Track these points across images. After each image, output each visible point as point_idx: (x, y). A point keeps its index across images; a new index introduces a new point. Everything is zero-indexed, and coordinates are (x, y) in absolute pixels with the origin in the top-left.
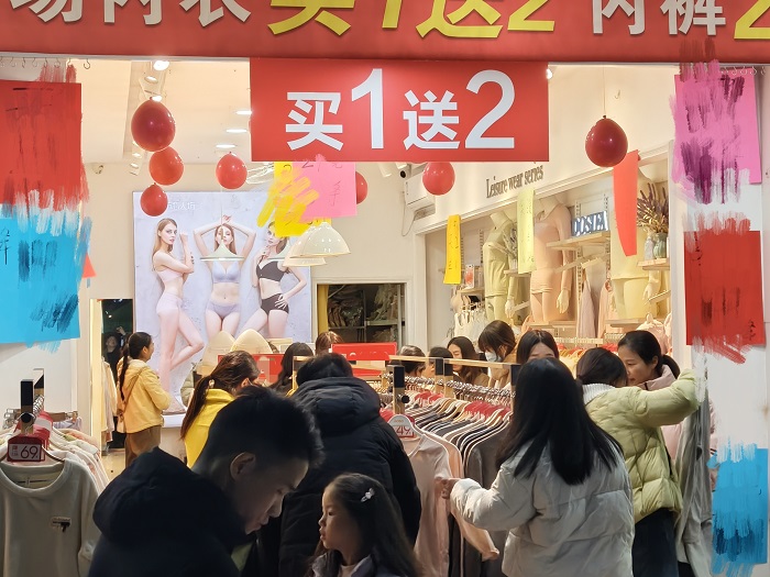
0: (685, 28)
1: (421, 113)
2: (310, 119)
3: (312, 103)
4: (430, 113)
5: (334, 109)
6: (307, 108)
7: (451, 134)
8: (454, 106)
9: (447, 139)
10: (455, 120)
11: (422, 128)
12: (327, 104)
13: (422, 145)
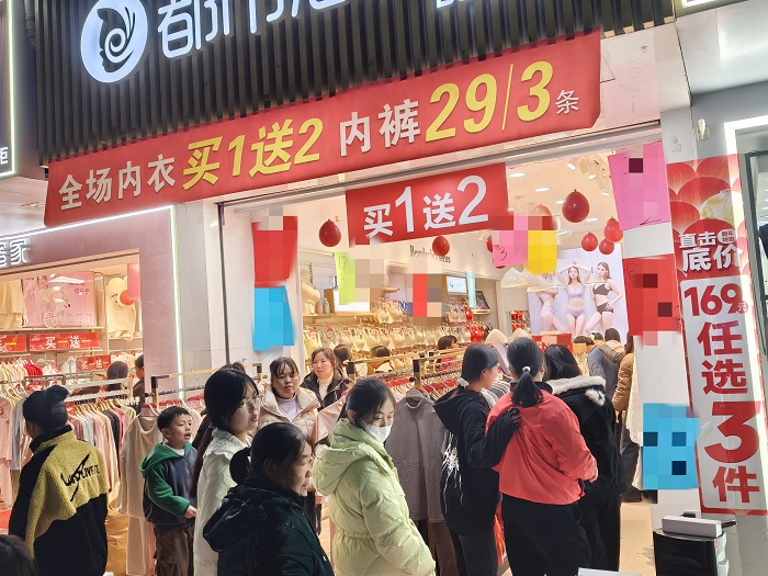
0: (395, 142)
1: (433, 208)
2: (376, 221)
3: (376, 212)
4: (438, 207)
5: (387, 213)
6: (374, 215)
7: (450, 217)
8: (451, 201)
9: (448, 221)
10: (452, 209)
11: (434, 217)
12: (384, 211)
13: (435, 226)
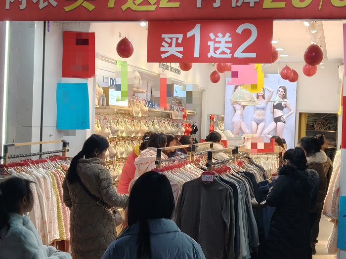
0: (239, 4)
1: (216, 42)
2: (170, 45)
3: (171, 39)
4: (220, 42)
5: (180, 41)
6: (169, 41)
7: (228, 51)
8: (230, 39)
9: (226, 53)
10: (230, 45)
11: (216, 49)
12: (177, 39)
13: (215, 56)
